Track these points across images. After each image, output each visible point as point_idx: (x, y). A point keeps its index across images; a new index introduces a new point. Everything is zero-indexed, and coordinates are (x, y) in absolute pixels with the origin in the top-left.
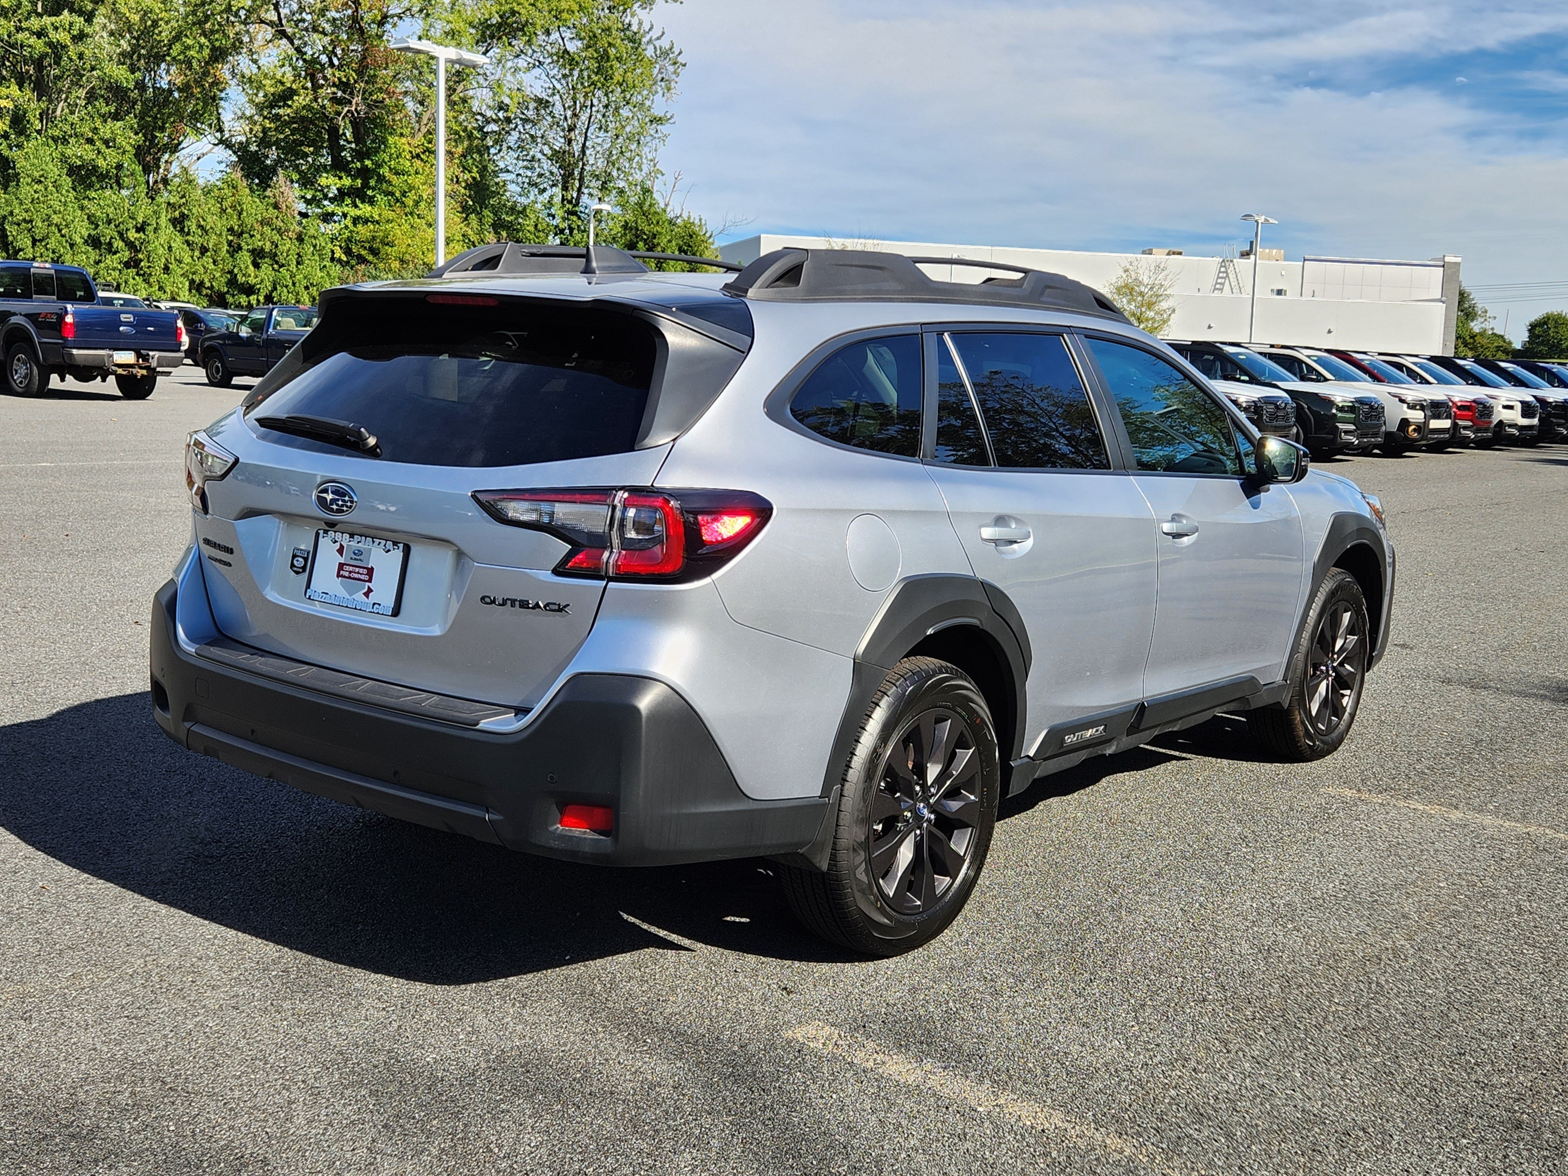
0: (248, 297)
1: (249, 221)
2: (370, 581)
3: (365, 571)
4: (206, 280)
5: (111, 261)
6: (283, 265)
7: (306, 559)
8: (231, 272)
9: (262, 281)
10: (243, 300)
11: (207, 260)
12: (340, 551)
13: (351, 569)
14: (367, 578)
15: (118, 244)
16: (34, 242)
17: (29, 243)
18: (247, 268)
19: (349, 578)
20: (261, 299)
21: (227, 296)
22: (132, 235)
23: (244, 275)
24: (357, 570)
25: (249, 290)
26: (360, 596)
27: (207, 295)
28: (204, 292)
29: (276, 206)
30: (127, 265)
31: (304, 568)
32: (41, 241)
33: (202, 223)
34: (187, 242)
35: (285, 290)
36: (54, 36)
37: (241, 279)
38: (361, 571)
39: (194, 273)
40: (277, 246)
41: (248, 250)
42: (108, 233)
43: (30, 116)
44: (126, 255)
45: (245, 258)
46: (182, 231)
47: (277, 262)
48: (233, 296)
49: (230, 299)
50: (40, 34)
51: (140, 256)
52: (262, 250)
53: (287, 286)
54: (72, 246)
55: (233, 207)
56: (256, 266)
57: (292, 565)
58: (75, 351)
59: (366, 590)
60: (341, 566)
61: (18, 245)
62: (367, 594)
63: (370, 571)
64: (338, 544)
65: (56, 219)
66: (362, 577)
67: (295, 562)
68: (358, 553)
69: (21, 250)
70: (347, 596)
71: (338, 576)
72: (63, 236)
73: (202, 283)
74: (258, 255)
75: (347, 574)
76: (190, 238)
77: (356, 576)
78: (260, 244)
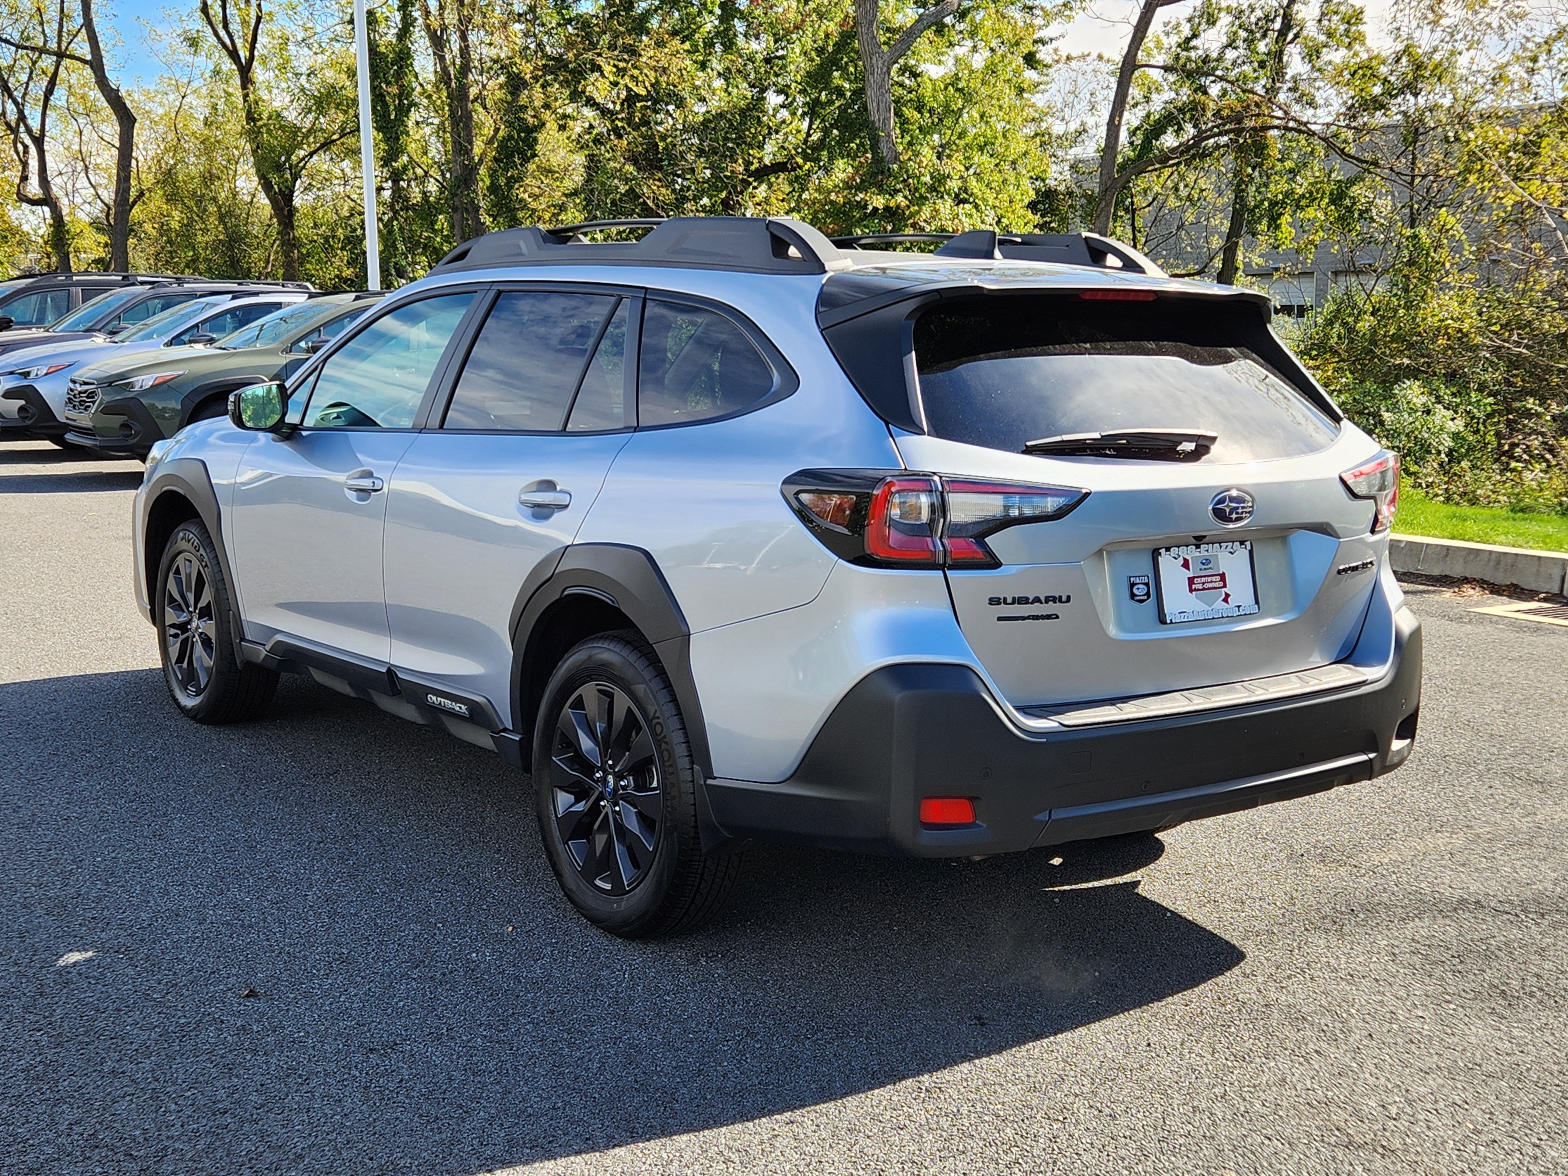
2: (1225, 586)
3: (1218, 578)
7: (1147, 584)
12: (1186, 565)
13: (1203, 580)
14: (1221, 584)
19: (1204, 589)
24: (1210, 579)
26: (1219, 604)
31: (1148, 594)
38: (1214, 579)
57: (1133, 596)
59: (1223, 596)
60: (1191, 581)
62: (1226, 600)
63: (1223, 577)
64: (1181, 558)
66: (1216, 585)
67: (1135, 591)
68: (1206, 562)
70: (1207, 608)
71: (1191, 590)
75: (1200, 586)
77: (1210, 585)
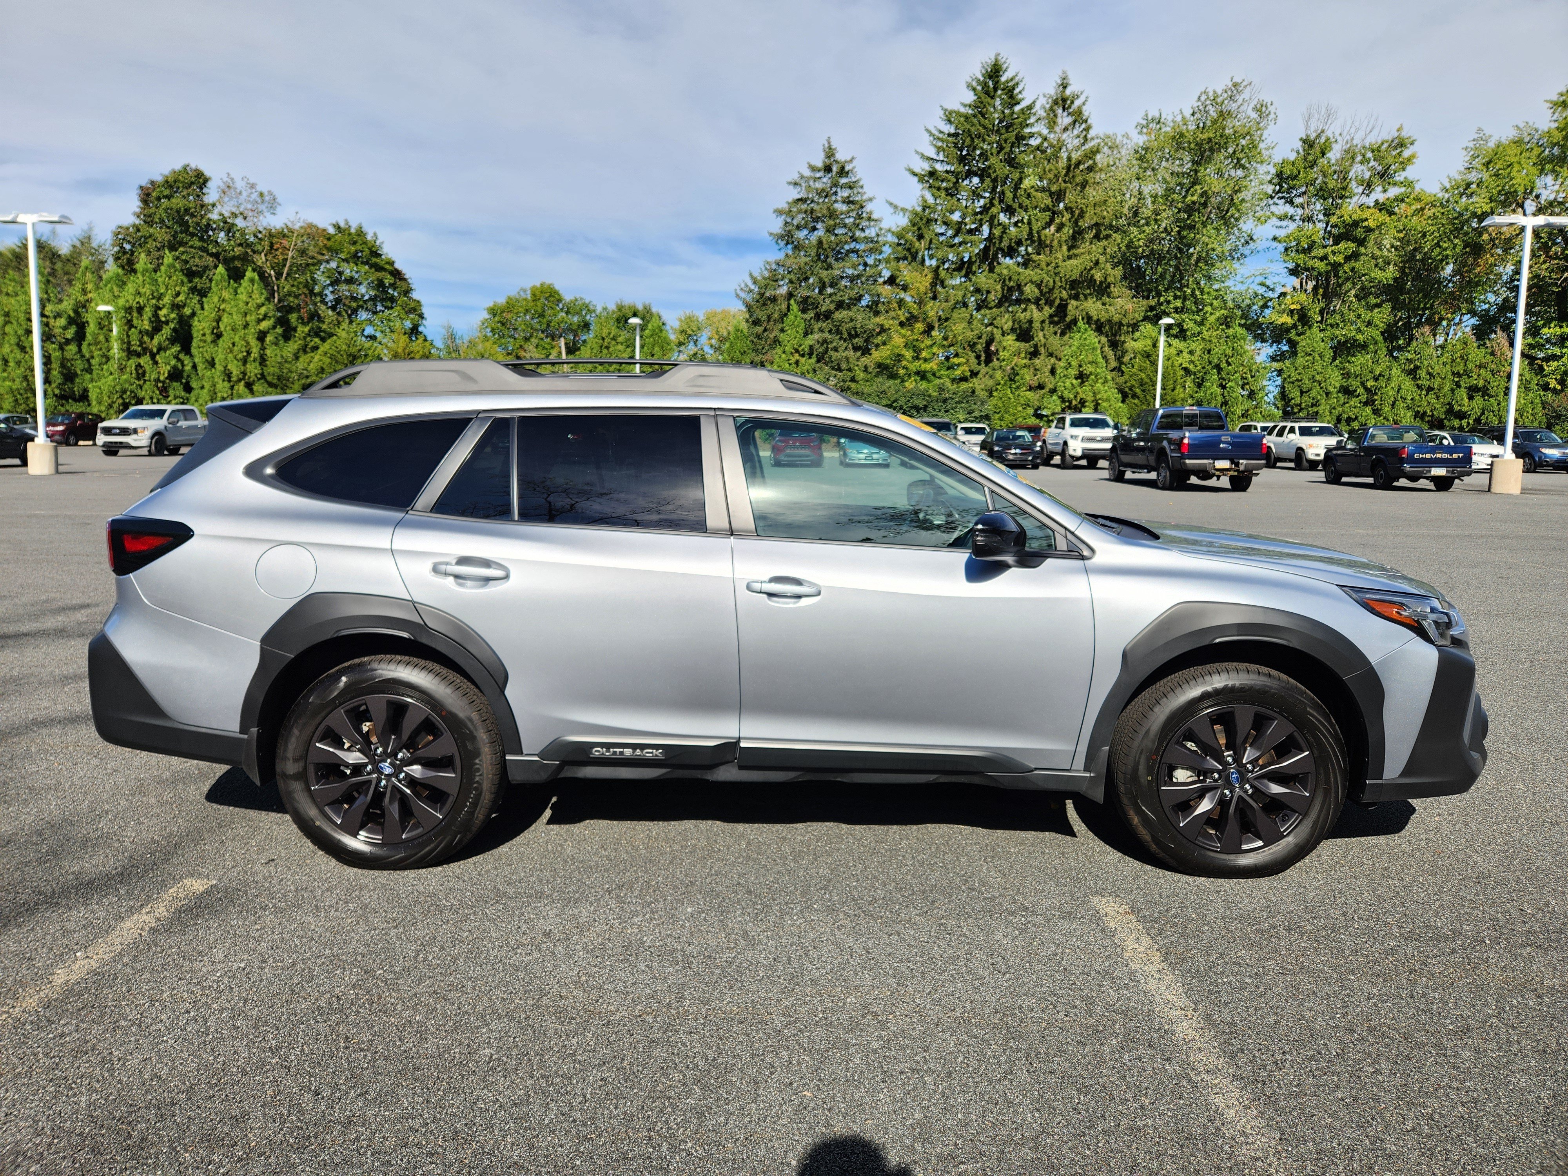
0: (1460, 420)
1: (1470, 365)
4: (1428, 411)
5: (1354, 402)
6: (1493, 396)
8: (1449, 404)
9: (1473, 409)
10: (1456, 423)
11: (1431, 397)
15: (1361, 390)
16: (1302, 393)
17: (1298, 394)
18: (1462, 400)
20: (1471, 421)
21: (1445, 421)
22: (1370, 384)
23: (1460, 405)
25: (1461, 416)
27: (1428, 422)
28: (1427, 419)
29: (1492, 354)
30: (1366, 404)
32: (1306, 392)
33: (1431, 371)
34: (1417, 385)
35: (1491, 414)
36: (1332, 259)
37: (1456, 408)
39: (1419, 406)
40: (1489, 383)
41: (1466, 388)
42: (1355, 383)
43: (1311, 313)
44: (1364, 398)
45: (1463, 393)
46: (1414, 378)
47: (1488, 395)
48: (1449, 420)
49: (1446, 423)
50: (1324, 258)
51: (1376, 397)
52: (1477, 386)
53: (1493, 412)
54: (1327, 394)
55: (1462, 357)
56: (1471, 398)
58: (1187, 461)
61: (1291, 396)
65: (1318, 377)
69: (1292, 399)
72: (1321, 388)
73: (1425, 413)
74: (1473, 391)
76: (1420, 382)
78: (1475, 382)
